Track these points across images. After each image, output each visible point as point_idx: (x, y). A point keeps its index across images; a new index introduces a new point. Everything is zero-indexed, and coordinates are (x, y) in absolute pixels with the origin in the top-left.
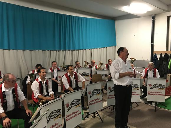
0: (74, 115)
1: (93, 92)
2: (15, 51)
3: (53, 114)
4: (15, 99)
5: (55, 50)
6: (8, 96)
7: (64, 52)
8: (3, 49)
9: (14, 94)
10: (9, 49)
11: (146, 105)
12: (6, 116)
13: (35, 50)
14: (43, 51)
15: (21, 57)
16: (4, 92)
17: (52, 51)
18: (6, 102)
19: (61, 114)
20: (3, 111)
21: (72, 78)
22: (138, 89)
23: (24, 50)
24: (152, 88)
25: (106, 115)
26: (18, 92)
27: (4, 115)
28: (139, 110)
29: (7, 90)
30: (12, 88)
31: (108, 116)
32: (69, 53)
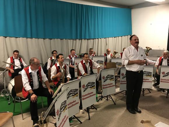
0: (89, 95)
1: (106, 77)
2: (36, 39)
3: (72, 92)
4: (40, 79)
5: (72, 39)
6: (34, 77)
7: (81, 40)
8: (27, 38)
9: (39, 75)
10: (32, 38)
11: (158, 92)
12: (33, 92)
13: (54, 39)
14: (61, 39)
15: (42, 45)
16: (31, 73)
17: (70, 39)
18: (32, 82)
19: (79, 93)
20: (31, 89)
21: (88, 65)
22: (151, 76)
23: (44, 39)
24: (165, 76)
25: (118, 99)
26: (42, 74)
27: (32, 92)
28: (151, 96)
29: (33, 72)
30: (37, 70)
31: (120, 100)
32: (84, 42)
